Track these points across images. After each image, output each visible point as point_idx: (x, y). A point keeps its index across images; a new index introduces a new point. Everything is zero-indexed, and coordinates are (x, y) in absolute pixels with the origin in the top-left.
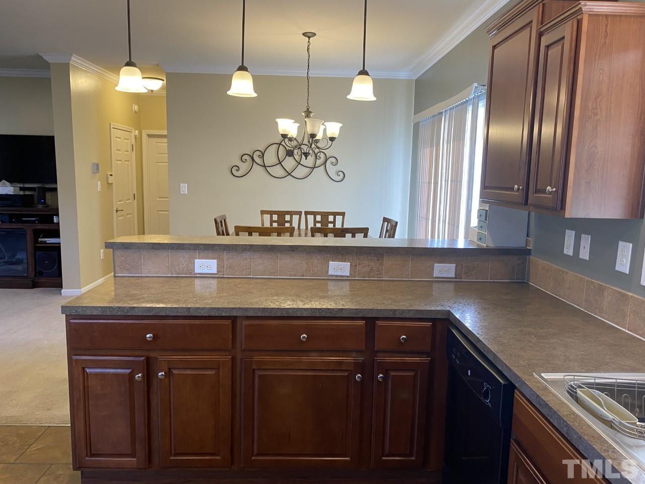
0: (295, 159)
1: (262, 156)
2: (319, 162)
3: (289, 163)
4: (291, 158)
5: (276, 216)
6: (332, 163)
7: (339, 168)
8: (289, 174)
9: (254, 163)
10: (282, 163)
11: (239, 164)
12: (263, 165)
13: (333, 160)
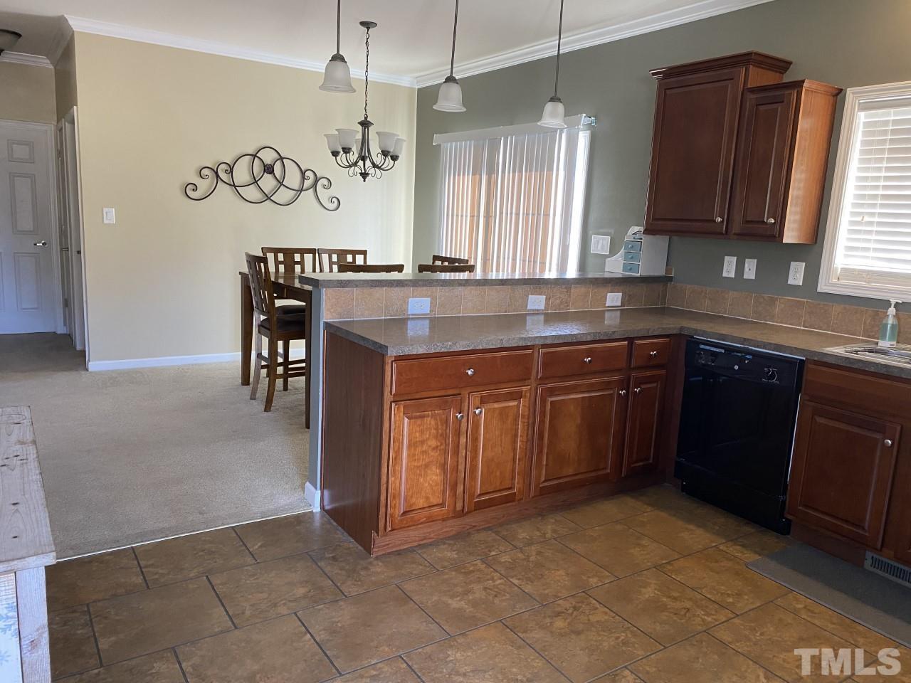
0: (276, 178)
1: (231, 170)
2: (307, 183)
3: (268, 182)
4: (270, 176)
5: (282, 254)
6: (324, 186)
7: (332, 192)
8: (269, 198)
9: (219, 182)
10: (258, 182)
11: (197, 181)
12: (232, 183)
13: (325, 182)
